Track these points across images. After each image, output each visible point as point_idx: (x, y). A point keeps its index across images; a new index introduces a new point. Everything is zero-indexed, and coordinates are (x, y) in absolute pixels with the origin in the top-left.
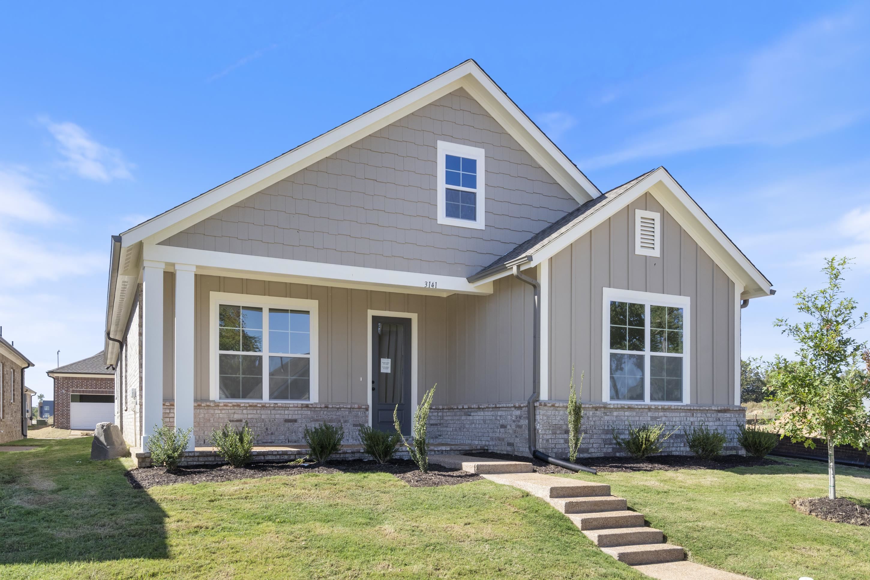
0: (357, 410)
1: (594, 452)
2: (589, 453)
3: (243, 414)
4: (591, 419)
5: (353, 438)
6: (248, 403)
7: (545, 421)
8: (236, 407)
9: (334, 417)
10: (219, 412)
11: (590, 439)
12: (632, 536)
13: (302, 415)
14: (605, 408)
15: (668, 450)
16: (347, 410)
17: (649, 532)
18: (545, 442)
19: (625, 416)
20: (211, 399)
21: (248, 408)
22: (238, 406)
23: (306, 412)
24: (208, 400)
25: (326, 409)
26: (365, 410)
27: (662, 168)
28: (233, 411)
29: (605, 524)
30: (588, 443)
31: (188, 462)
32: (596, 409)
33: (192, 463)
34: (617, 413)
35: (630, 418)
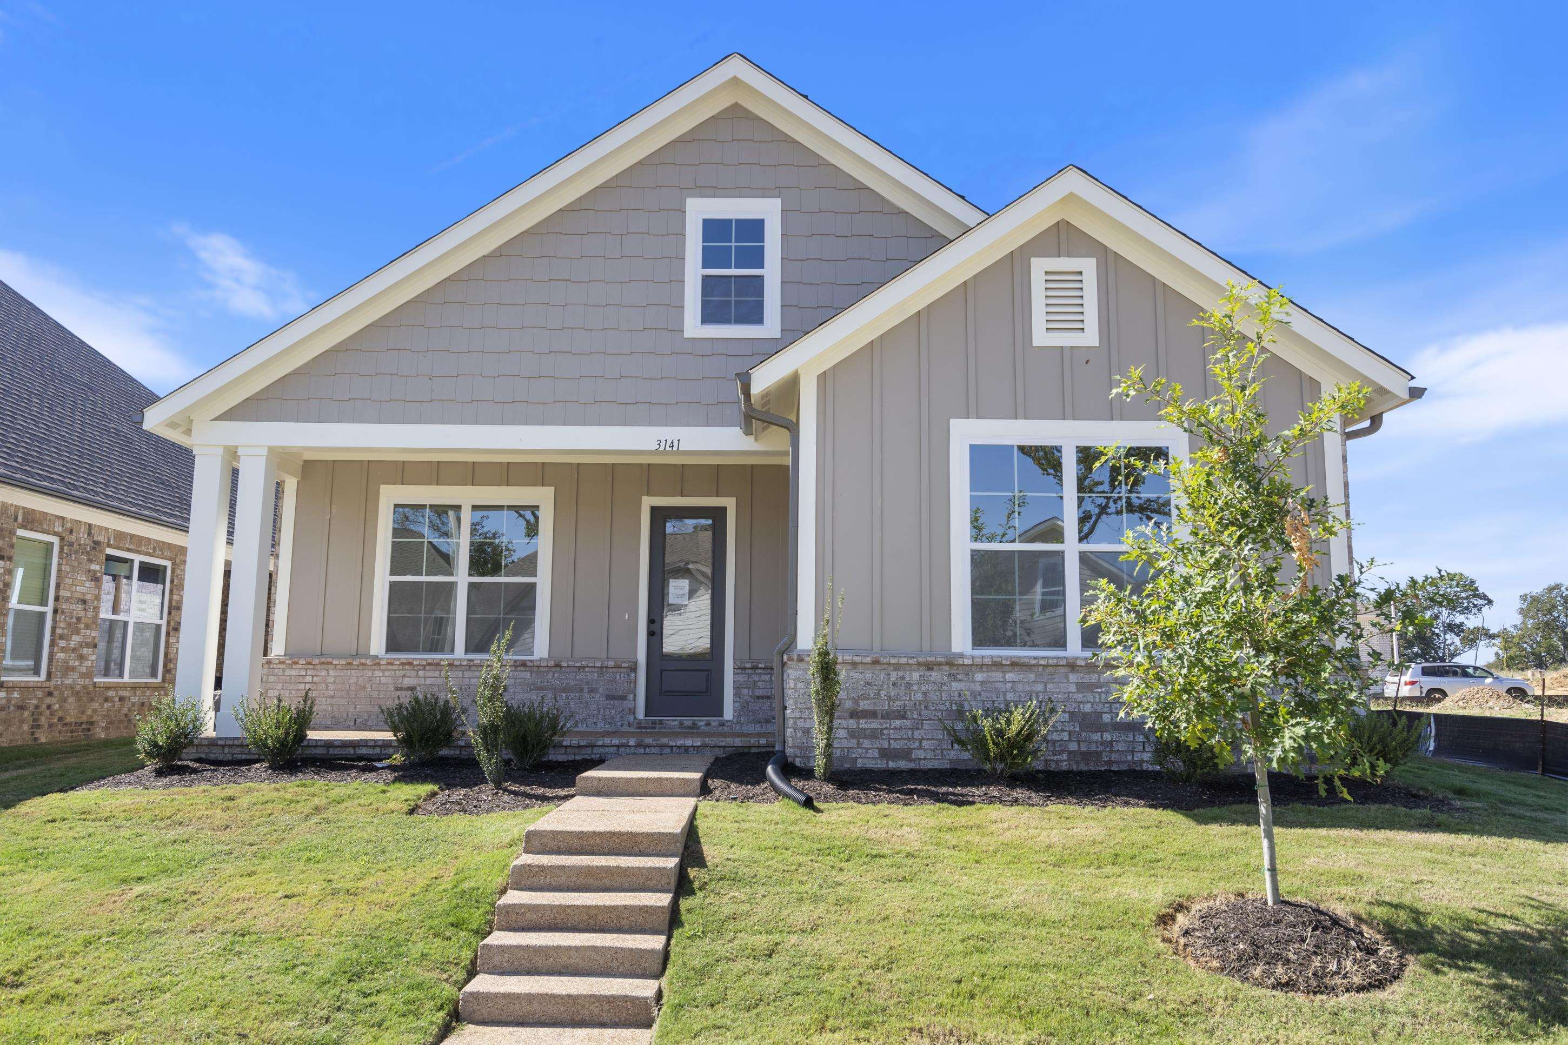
0: (614, 670)
1: (924, 759)
2: (911, 761)
3: (417, 676)
4: (915, 688)
5: (605, 720)
6: (426, 660)
7: (802, 692)
8: (407, 667)
9: (572, 683)
10: (381, 674)
11: (913, 730)
12: (572, 953)
13: (515, 679)
14: (950, 664)
15: (1129, 758)
16: (596, 670)
17: (622, 949)
18: (799, 734)
19: (1005, 682)
20: (372, 653)
21: (427, 668)
22: (410, 664)
23: (522, 675)
24: (367, 656)
25: (558, 669)
26: (628, 670)
27: (1075, 169)
28: (402, 673)
29: (559, 921)
30: (908, 739)
31: (233, 754)
32: (929, 667)
33: (239, 757)
34: (985, 675)
35: (1020, 687)
